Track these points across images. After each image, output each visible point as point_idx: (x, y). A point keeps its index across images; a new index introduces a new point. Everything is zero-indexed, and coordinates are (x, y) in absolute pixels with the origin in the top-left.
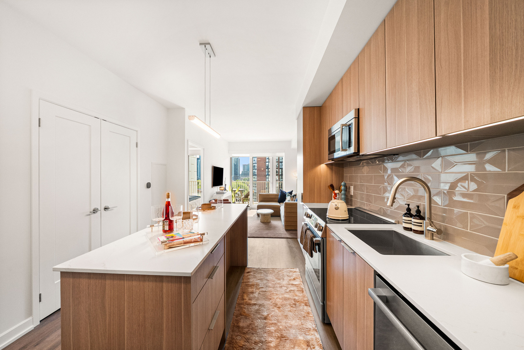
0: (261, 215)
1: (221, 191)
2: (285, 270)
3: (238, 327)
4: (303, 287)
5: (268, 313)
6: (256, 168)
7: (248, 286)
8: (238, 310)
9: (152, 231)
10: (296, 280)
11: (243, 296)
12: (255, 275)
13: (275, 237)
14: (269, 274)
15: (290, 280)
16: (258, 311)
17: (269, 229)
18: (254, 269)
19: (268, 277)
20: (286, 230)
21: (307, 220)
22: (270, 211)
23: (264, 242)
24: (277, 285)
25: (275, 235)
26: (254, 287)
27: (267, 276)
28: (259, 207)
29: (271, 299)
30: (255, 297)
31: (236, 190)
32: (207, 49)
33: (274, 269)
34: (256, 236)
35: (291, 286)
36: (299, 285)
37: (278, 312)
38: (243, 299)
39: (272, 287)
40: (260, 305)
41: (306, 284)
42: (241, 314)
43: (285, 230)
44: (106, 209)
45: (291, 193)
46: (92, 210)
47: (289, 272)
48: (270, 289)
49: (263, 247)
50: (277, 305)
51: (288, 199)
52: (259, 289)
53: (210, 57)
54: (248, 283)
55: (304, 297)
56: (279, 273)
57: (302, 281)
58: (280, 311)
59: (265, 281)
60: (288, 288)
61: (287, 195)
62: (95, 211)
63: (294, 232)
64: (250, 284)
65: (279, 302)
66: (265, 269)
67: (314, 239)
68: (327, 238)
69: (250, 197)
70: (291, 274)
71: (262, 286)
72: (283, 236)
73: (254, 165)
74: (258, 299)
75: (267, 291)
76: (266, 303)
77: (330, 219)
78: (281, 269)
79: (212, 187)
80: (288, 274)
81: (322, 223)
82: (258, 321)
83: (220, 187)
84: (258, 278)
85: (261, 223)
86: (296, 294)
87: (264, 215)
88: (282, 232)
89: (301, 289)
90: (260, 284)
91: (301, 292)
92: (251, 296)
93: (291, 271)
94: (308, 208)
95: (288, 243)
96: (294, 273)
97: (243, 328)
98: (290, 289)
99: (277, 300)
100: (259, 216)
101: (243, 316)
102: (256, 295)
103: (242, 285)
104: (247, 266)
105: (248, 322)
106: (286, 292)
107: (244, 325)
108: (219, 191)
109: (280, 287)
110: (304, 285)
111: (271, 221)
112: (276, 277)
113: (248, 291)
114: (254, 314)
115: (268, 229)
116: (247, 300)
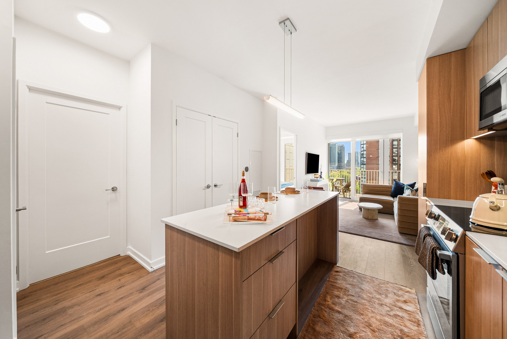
0: (364, 209)
1: (315, 178)
2: (391, 285)
3: (314, 330)
4: (420, 319)
5: (356, 331)
6: (365, 156)
7: (334, 287)
8: (317, 310)
9: (232, 205)
10: (408, 304)
11: (325, 297)
12: (346, 277)
13: (381, 238)
14: (364, 283)
15: (398, 301)
16: (342, 322)
17: (374, 228)
18: (346, 271)
19: (363, 286)
20: (401, 233)
21: (431, 223)
22: (378, 206)
23: (364, 241)
24: (375, 300)
25: (381, 237)
26: (341, 291)
27: (362, 284)
28: (362, 200)
29: (362, 314)
30: (341, 304)
31: (333, 179)
32: (286, 26)
33: (373, 278)
34: (354, 233)
35: (398, 308)
36: (413, 312)
37: (371, 336)
38: (326, 300)
39: (366, 300)
40: (346, 316)
41: (427, 316)
42: (319, 317)
43: (398, 233)
44: (215, 186)
45: (412, 186)
46: (206, 186)
47: (397, 288)
48: (364, 301)
49: (362, 247)
50: (371, 326)
51: (407, 193)
52: (348, 296)
53: (291, 33)
54: (335, 284)
55: (420, 333)
56: (381, 285)
57: (419, 308)
58: (374, 336)
59: (358, 289)
60: (392, 310)
61: (405, 188)
62: (208, 187)
63: (413, 238)
64: (337, 285)
65: (375, 324)
66: (361, 275)
67: (439, 252)
68: (467, 256)
69: (352, 188)
70: (400, 293)
71: (352, 294)
72: (394, 240)
73: (362, 152)
74: (343, 307)
75: (358, 301)
76: (355, 316)
77: (478, 225)
78: (385, 282)
79: (306, 174)
80: (395, 291)
81: (458, 230)
82: (339, 334)
83: (315, 175)
84: (349, 283)
85: (364, 219)
86: (406, 324)
87: (368, 210)
88: (393, 235)
89: (417, 321)
90: (350, 291)
91: (416, 325)
92: (336, 300)
93: (401, 289)
94: (433, 204)
95: (402, 250)
96: (406, 293)
97: (319, 333)
98: (395, 313)
99: (372, 319)
100: (362, 210)
101: (321, 320)
102: (343, 301)
103: (327, 284)
104: (336, 264)
105: (327, 330)
106: (388, 314)
107: (321, 331)
108: (313, 178)
109: (380, 304)
110: (423, 315)
111: (379, 219)
112: (376, 289)
113: (333, 293)
114: (336, 324)
115: (372, 228)
116: (329, 303)
